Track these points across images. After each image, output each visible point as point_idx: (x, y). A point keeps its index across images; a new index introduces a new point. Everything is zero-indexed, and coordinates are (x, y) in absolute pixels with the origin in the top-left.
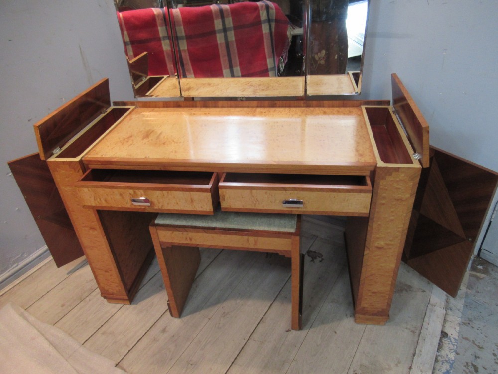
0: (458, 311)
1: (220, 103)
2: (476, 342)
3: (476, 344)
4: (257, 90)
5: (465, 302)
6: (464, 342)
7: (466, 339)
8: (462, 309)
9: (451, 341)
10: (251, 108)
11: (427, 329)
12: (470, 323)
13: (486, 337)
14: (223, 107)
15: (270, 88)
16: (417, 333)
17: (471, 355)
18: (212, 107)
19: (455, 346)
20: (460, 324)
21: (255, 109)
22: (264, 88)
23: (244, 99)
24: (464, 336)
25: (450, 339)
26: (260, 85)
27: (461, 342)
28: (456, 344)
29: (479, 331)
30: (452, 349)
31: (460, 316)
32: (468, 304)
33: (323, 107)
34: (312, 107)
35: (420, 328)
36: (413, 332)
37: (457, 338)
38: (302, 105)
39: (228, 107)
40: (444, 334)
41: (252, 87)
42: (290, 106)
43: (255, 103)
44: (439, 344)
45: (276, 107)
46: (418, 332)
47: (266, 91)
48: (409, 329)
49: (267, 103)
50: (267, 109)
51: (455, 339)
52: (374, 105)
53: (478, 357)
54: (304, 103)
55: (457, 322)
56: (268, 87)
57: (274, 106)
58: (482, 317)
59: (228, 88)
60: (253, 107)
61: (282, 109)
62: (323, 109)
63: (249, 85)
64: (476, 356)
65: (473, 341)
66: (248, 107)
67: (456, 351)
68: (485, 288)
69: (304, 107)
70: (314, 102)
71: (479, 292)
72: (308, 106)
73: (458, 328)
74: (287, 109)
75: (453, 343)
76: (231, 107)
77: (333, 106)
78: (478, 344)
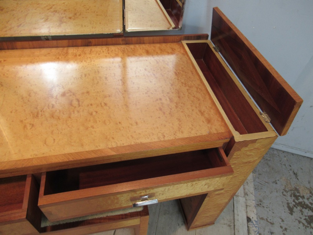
0: (251, 195)
1: (19, 44)
2: (269, 220)
3: (268, 222)
4: (63, 17)
5: (254, 185)
6: (262, 222)
7: (262, 219)
8: (254, 192)
9: (254, 224)
10: (61, 48)
11: (238, 220)
12: (261, 203)
13: (273, 213)
14: (23, 48)
15: (78, 14)
16: (232, 227)
17: (268, 232)
18: (8, 49)
19: (257, 228)
20: (256, 207)
21: (66, 49)
22: (71, 15)
23: (50, 38)
24: (261, 217)
25: (252, 222)
26: (65, 11)
27: (260, 223)
28: (257, 225)
29: (268, 210)
30: (255, 232)
31: (254, 199)
32: (256, 187)
33: (144, 43)
34: (132, 44)
35: (233, 221)
36: (230, 226)
37: (256, 220)
38: (121, 42)
39: (30, 48)
40: (249, 220)
41: (57, 15)
42: (107, 44)
43: (65, 42)
44: (248, 230)
45: (91, 46)
46: (232, 224)
47: (74, 19)
48: (226, 224)
49: (79, 41)
50: (81, 49)
51: (255, 221)
52: (194, 39)
53: (273, 233)
54: (123, 40)
55: (253, 205)
56: (76, 14)
57: (88, 45)
58: (267, 196)
59: (26, 15)
60: (64, 47)
61: (98, 49)
62: (143, 46)
63: (52, 10)
64: (271, 233)
65: (266, 219)
66: (57, 47)
67: (259, 232)
68: (263, 170)
69: (123, 44)
70: (134, 39)
71: (260, 174)
72: (127, 43)
73: (255, 211)
74: (104, 48)
75: (256, 225)
76: (34, 48)
77: (154, 43)
78: (270, 221)
